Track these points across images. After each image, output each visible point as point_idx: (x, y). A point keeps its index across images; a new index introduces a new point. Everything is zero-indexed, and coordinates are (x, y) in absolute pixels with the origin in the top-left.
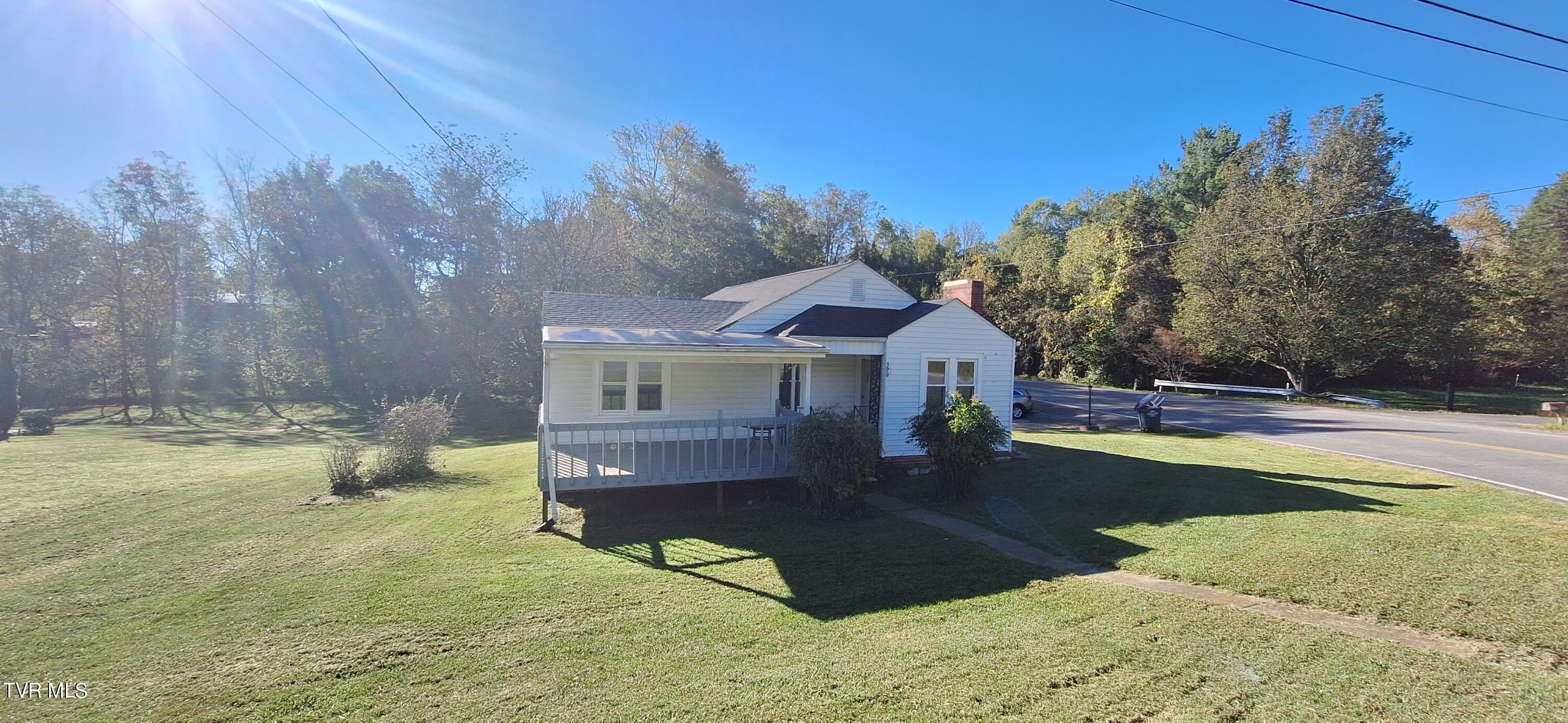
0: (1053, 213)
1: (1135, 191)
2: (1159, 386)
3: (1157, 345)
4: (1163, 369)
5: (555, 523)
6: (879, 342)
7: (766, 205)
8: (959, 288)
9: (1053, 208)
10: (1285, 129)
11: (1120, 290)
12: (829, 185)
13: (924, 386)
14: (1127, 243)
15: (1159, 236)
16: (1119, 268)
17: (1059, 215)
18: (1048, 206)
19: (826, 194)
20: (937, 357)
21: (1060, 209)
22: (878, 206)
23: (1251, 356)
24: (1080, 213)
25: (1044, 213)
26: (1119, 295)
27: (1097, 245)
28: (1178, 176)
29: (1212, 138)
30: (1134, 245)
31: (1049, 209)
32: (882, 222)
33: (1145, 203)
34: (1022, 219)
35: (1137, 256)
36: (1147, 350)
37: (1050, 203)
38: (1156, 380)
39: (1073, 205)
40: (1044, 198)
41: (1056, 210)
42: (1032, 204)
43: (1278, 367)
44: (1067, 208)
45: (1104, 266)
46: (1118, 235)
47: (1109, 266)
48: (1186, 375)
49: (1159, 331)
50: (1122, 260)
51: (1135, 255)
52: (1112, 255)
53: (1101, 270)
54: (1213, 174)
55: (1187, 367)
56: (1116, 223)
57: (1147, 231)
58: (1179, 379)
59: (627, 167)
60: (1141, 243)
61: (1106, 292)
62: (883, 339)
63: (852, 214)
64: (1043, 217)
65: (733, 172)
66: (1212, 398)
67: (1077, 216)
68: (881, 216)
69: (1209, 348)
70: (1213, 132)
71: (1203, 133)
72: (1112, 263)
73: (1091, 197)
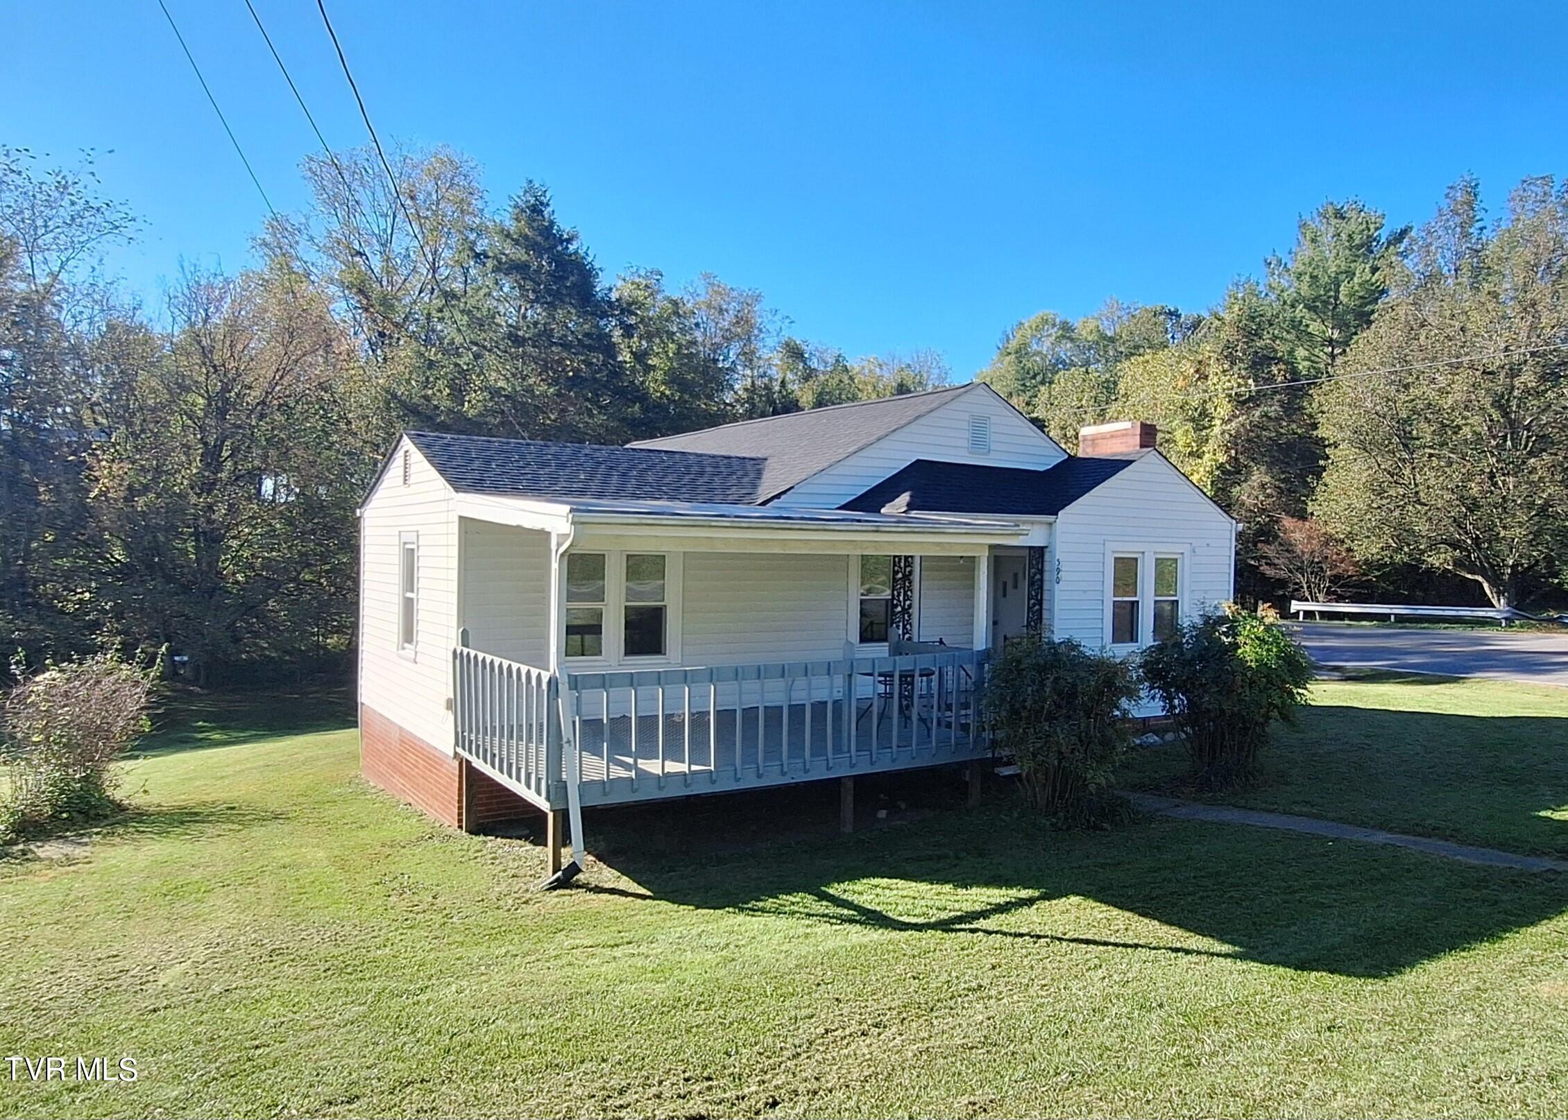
0: (1063, 336)
1: (1236, 298)
2: (1298, 612)
3: (1288, 548)
4: (1296, 584)
5: (580, 871)
6: (1041, 523)
7: (634, 303)
8: (1112, 437)
9: (1063, 329)
10: (1470, 205)
11: (1222, 458)
12: (707, 276)
13: (1110, 598)
14: (1229, 381)
15: (1279, 371)
16: (1218, 422)
17: (1072, 340)
18: (1054, 325)
19: (701, 291)
20: (1127, 549)
21: (1073, 331)
22: (779, 317)
23: (1430, 560)
24: (1104, 337)
25: (1050, 335)
26: (1221, 467)
27: (1180, 383)
28: (1299, 276)
29: (1344, 218)
30: (1239, 386)
31: (1055, 329)
32: (787, 345)
33: (1252, 319)
34: (1013, 344)
35: (1244, 403)
36: (1271, 554)
37: (1058, 321)
38: (1293, 602)
39: (1092, 325)
40: (1049, 312)
41: (1067, 331)
42: (1030, 320)
43: (1469, 576)
44: (1085, 330)
45: (1193, 420)
46: (1213, 369)
47: (1200, 420)
48: (1335, 593)
49: (1288, 522)
50: (1224, 409)
51: (1242, 403)
52: (1205, 401)
53: (1190, 425)
54: (1351, 274)
55: (1335, 579)
56: (1208, 349)
57: (1260, 363)
58: (1321, 599)
59: (336, 226)
60: (1250, 381)
61: (1200, 461)
62: (1051, 518)
63: (744, 330)
64: (1047, 343)
65: (569, 241)
66: (1388, 627)
67: (1097, 343)
68: (786, 335)
69: (1369, 549)
70: (1345, 209)
71: (1330, 209)
72: (1204, 414)
73: (1119, 313)
